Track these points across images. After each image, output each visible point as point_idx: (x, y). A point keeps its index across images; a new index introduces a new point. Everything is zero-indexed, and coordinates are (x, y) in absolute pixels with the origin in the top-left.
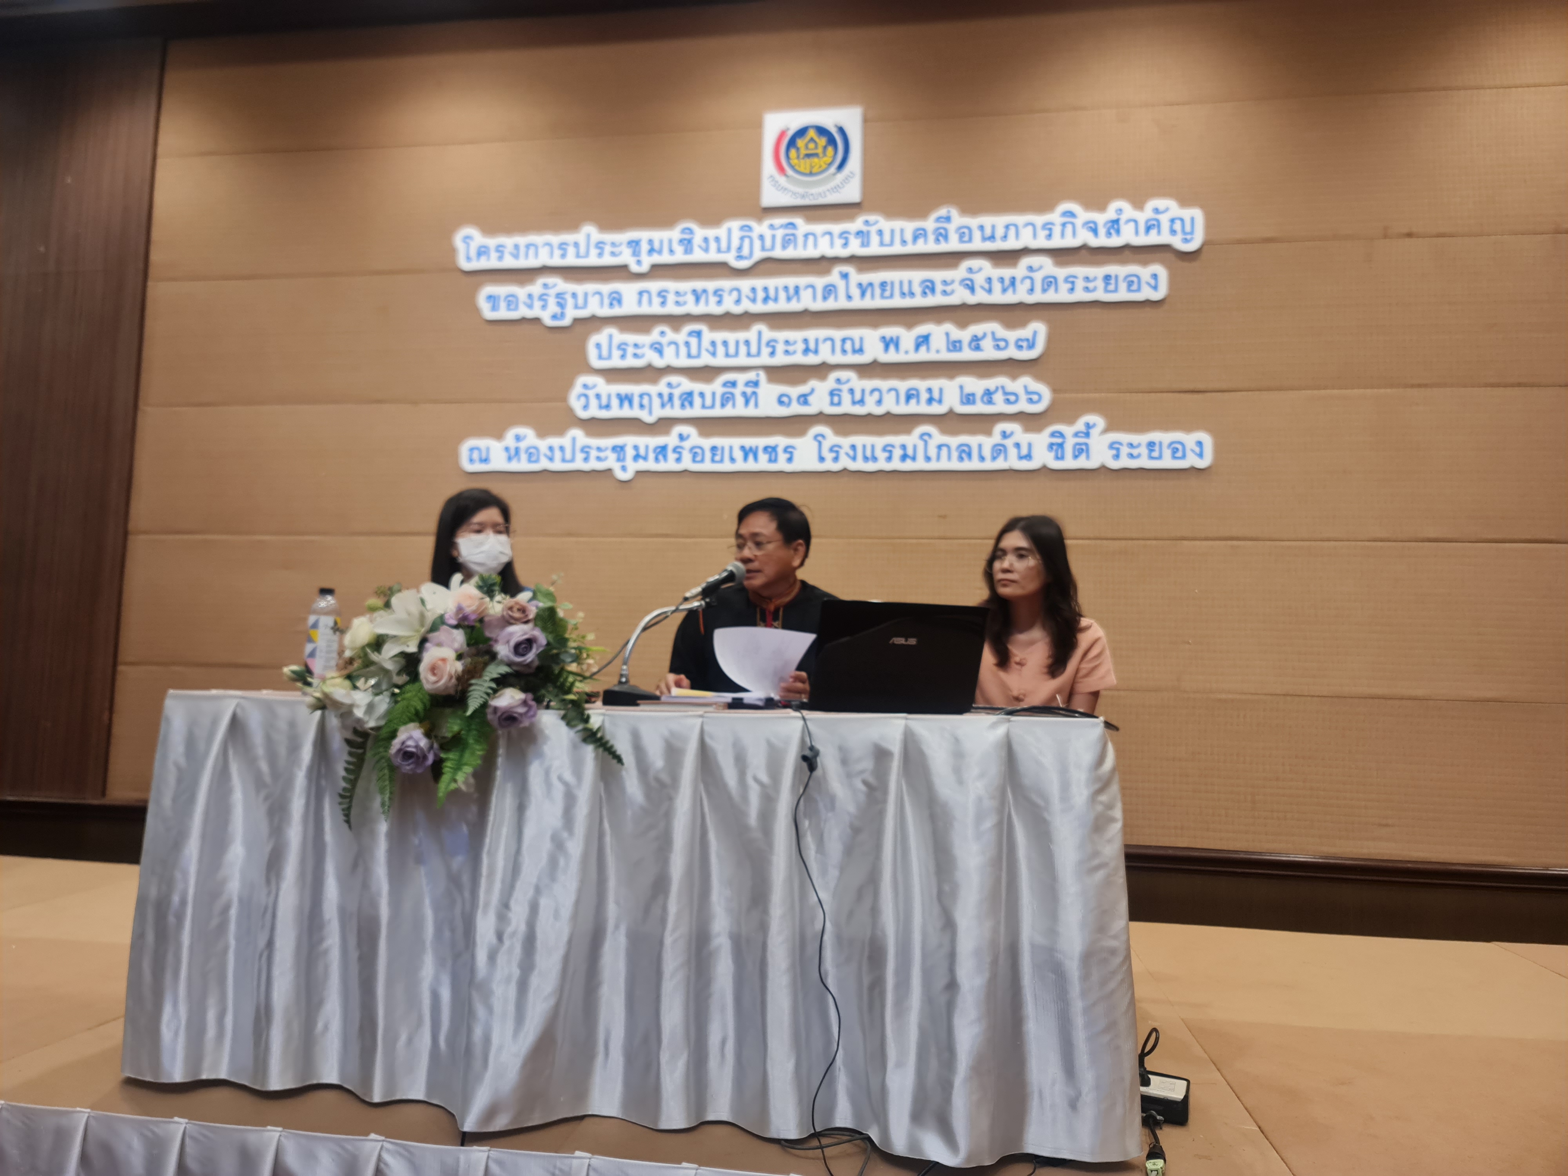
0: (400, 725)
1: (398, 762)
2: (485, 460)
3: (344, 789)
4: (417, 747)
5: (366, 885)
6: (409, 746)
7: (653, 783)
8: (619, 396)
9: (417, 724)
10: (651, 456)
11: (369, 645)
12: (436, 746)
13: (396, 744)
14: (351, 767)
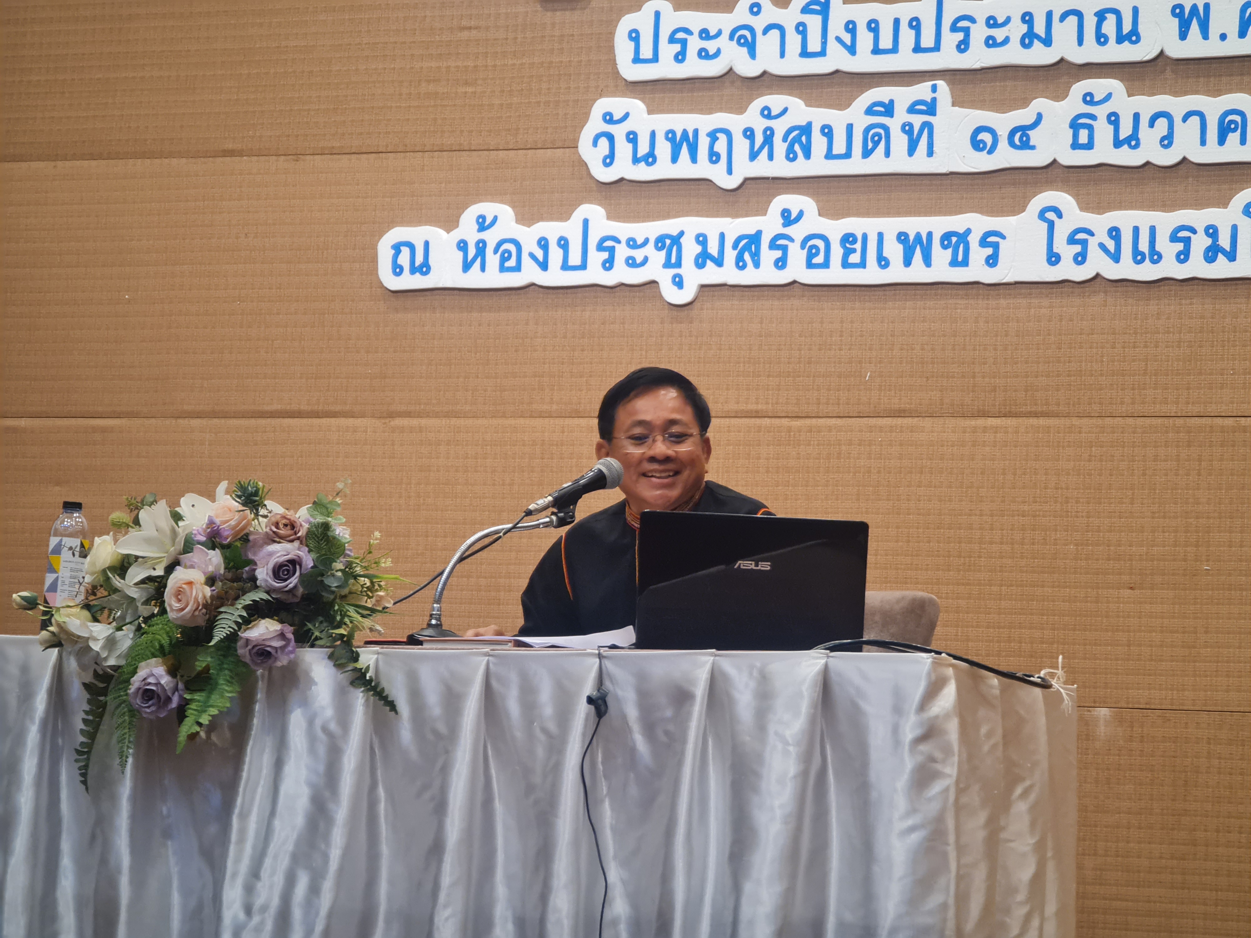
0: (139, 662)
1: (138, 704)
2: (424, 269)
3: (82, 744)
4: (158, 684)
5: (104, 861)
6: (149, 684)
7: (430, 736)
8: (670, 135)
9: (160, 660)
10: (730, 255)
11: (112, 568)
12: (181, 686)
13: (136, 681)
14: (91, 718)
